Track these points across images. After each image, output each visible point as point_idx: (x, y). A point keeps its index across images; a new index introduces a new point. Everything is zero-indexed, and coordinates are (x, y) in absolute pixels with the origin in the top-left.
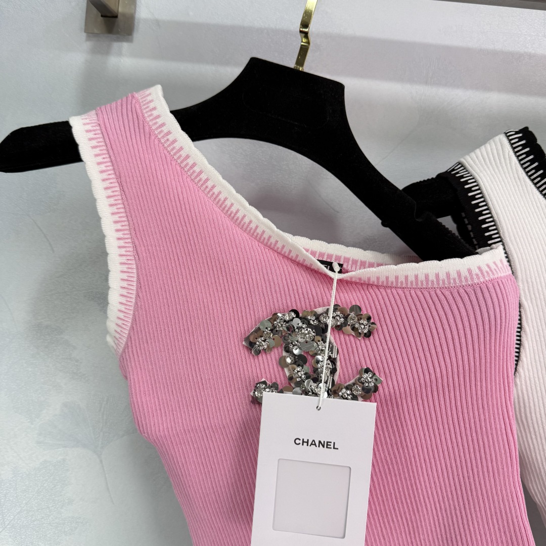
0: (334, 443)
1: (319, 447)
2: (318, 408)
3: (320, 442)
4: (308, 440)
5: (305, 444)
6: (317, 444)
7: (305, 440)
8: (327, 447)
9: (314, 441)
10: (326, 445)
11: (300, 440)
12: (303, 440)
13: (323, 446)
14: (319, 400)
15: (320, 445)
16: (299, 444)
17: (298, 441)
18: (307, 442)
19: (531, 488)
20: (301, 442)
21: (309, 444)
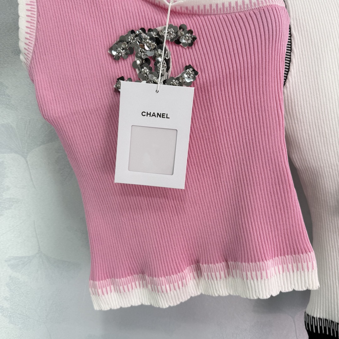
0: (167, 114)
1: (157, 117)
2: (157, 91)
3: (158, 114)
4: (150, 113)
5: (149, 115)
6: (156, 115)
7: (149, 113)
8: (162, 117)
9: (154, 113)
10: (162, 116)
11: (145, 113)
12: (147, 112)
13: (160, 117)
14: (158, 86)
15: (158, 116)
16: (145, 115)
17: (144, 114)
18: (150, 114)
19: (294, 158)
20: (146, 114)
21: (151, 115)
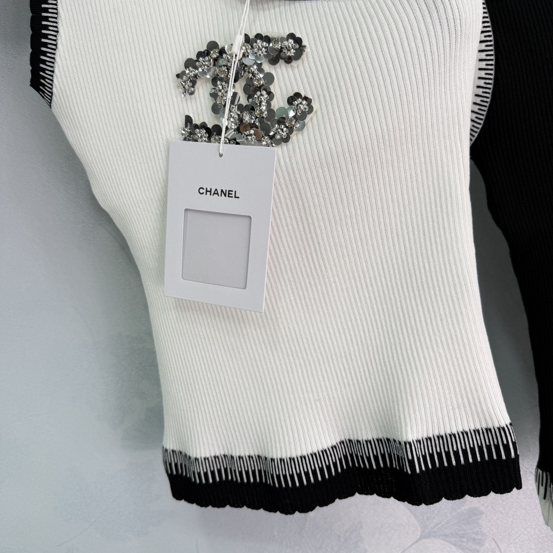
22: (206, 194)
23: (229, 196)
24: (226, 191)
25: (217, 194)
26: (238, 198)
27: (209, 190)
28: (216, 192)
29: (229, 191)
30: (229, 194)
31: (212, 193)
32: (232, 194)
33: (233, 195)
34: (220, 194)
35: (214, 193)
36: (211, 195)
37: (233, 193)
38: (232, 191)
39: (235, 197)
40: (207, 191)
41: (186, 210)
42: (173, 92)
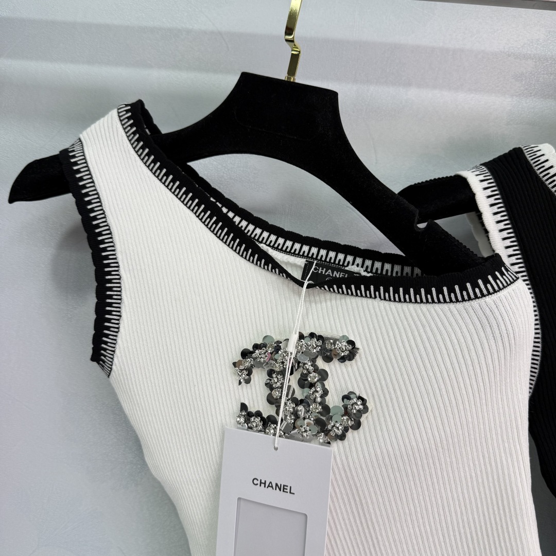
22: (260, 486)
23: (283, 491)
24: (281, 485)
25: (272, 487)
26: (294, 494)
27: (264, 482)
28: (270, 485)
29: (284, 486)
30: (284, 489)
31: (267, 485)
32: (287, 489)
33: (288, 491)
34: (274, 488)
35: (269, 486)
36: (265, 487)
37: (289, 488)
38: (287, 486)
39: (290, 493)
40: (261, 483)
41: (239, 499)
42: (229, 378)
